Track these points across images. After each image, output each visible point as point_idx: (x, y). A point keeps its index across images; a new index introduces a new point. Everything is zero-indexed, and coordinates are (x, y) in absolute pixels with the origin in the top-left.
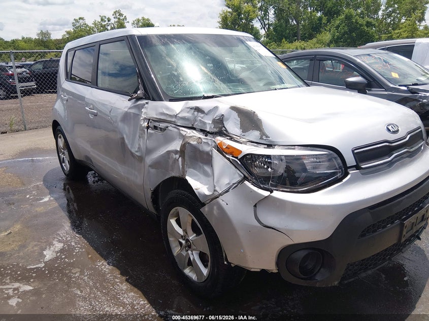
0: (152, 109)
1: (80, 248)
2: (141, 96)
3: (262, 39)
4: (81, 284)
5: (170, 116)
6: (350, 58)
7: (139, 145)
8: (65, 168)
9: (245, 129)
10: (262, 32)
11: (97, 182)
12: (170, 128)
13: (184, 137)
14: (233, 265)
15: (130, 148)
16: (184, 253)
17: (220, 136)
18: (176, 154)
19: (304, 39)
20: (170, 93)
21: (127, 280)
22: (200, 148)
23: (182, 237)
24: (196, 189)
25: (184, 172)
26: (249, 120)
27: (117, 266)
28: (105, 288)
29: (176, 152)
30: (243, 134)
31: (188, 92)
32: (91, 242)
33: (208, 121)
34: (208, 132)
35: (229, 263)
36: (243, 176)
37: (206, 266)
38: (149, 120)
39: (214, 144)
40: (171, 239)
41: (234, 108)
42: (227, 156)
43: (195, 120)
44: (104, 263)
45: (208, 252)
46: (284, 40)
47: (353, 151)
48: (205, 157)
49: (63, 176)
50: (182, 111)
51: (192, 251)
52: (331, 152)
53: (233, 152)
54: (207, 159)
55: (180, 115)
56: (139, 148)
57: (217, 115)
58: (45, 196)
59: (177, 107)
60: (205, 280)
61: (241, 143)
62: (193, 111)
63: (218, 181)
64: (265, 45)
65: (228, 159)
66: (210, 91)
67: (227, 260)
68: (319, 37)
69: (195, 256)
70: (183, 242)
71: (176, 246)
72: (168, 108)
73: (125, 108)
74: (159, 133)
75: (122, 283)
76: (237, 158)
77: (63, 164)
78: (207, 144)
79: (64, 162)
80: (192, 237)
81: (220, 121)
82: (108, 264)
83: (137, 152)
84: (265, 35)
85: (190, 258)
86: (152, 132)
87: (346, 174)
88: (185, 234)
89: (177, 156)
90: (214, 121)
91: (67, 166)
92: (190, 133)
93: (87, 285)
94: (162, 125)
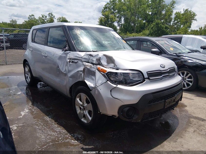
0: (72, 55)
1: (36, 112)
2: (67, 49)
3: (118, 31)
4: (38, 124)
5: (79, 57)
6: (153, 41)
7: (66, 69)
8: (28, 81)
9: (108, 63)
10: (118, 28)
11: (42, 87)
12: (79, 62)
13: (85, 65)
14: (102, 114)
15: (61, 70)
16: (82, 112)
17: (99, 65)
18: (81, 72)
19: (137, 32)
20: (79, 49)
21: (57, 124)
22: (91, 70)
23: (82, 105)
24: (89, 85)
25: (84, 79)
26: (110, 60)
27: (53, 118)
28: (48, 126)
29: (81, 71)
30: (108, 65)
31: (87, 49)
32: (41, 110)
33: (95, 59)
34: (94, 64)
35: (100, 113)
36: (107, 80)
37: (91, 116)
38: (70, 59)
39: (96, 68)
40: (77, 107)
41: (104, 55)
42: (101, 73)
43: (89, 59)
44: (47, 117)
45: (92, 110)
46: (128, 32)
47: (147, 73)
48: (93, 73)
49: (26, 84)
50: (84, 55)
51: (85, 111)
52: (139, 72)
53: (103, 71)
54: (93, 74)
55: (83, 57)
56: (65, 70)
57: (98, 57)
58: (19, 92)
59: (82, 54)
60: (90, 122)
61: (107, 68)
62: (89, 55)
63: (97, 82)
64: (119, 34)
65: (101, 74)
66: (95, 49)
67: (99, 112)
68: (144, 32)
69: (86, 113)
70: (82, 107)
71: (79, 110)
72: (78, 54)
73: (60, 54)
74: (74, 64)
75: (55, 124)
76: (105, 73)
77: (27, 79)
78: (94, 68)
79: (27, 78)
80: (86, 105)
81: (99, 60)
82: (49, 118)
83: (64, 72)
84: (119, 29)
85: (84, 114)
86: (71, 63)
87: (144, 81)
88: (83, 104)
89: (82, 73)
90: (97, 60)
91: (29, 80)
92: (87, 64)
93: (40, 125)
94: (76, 61)
